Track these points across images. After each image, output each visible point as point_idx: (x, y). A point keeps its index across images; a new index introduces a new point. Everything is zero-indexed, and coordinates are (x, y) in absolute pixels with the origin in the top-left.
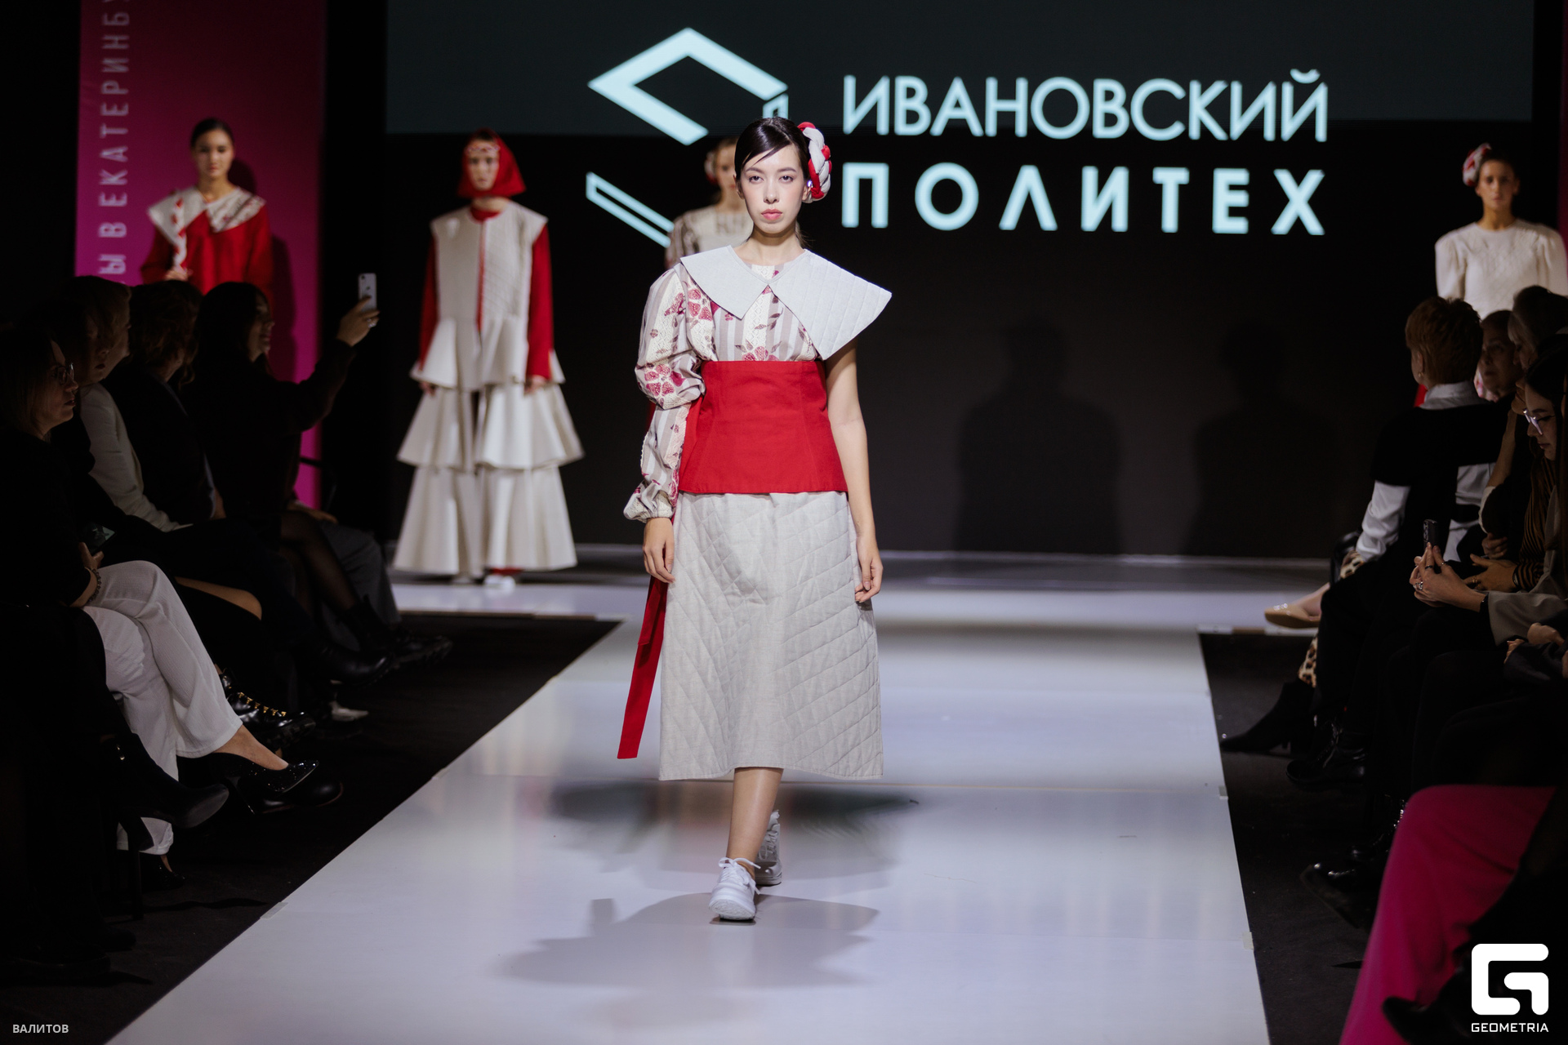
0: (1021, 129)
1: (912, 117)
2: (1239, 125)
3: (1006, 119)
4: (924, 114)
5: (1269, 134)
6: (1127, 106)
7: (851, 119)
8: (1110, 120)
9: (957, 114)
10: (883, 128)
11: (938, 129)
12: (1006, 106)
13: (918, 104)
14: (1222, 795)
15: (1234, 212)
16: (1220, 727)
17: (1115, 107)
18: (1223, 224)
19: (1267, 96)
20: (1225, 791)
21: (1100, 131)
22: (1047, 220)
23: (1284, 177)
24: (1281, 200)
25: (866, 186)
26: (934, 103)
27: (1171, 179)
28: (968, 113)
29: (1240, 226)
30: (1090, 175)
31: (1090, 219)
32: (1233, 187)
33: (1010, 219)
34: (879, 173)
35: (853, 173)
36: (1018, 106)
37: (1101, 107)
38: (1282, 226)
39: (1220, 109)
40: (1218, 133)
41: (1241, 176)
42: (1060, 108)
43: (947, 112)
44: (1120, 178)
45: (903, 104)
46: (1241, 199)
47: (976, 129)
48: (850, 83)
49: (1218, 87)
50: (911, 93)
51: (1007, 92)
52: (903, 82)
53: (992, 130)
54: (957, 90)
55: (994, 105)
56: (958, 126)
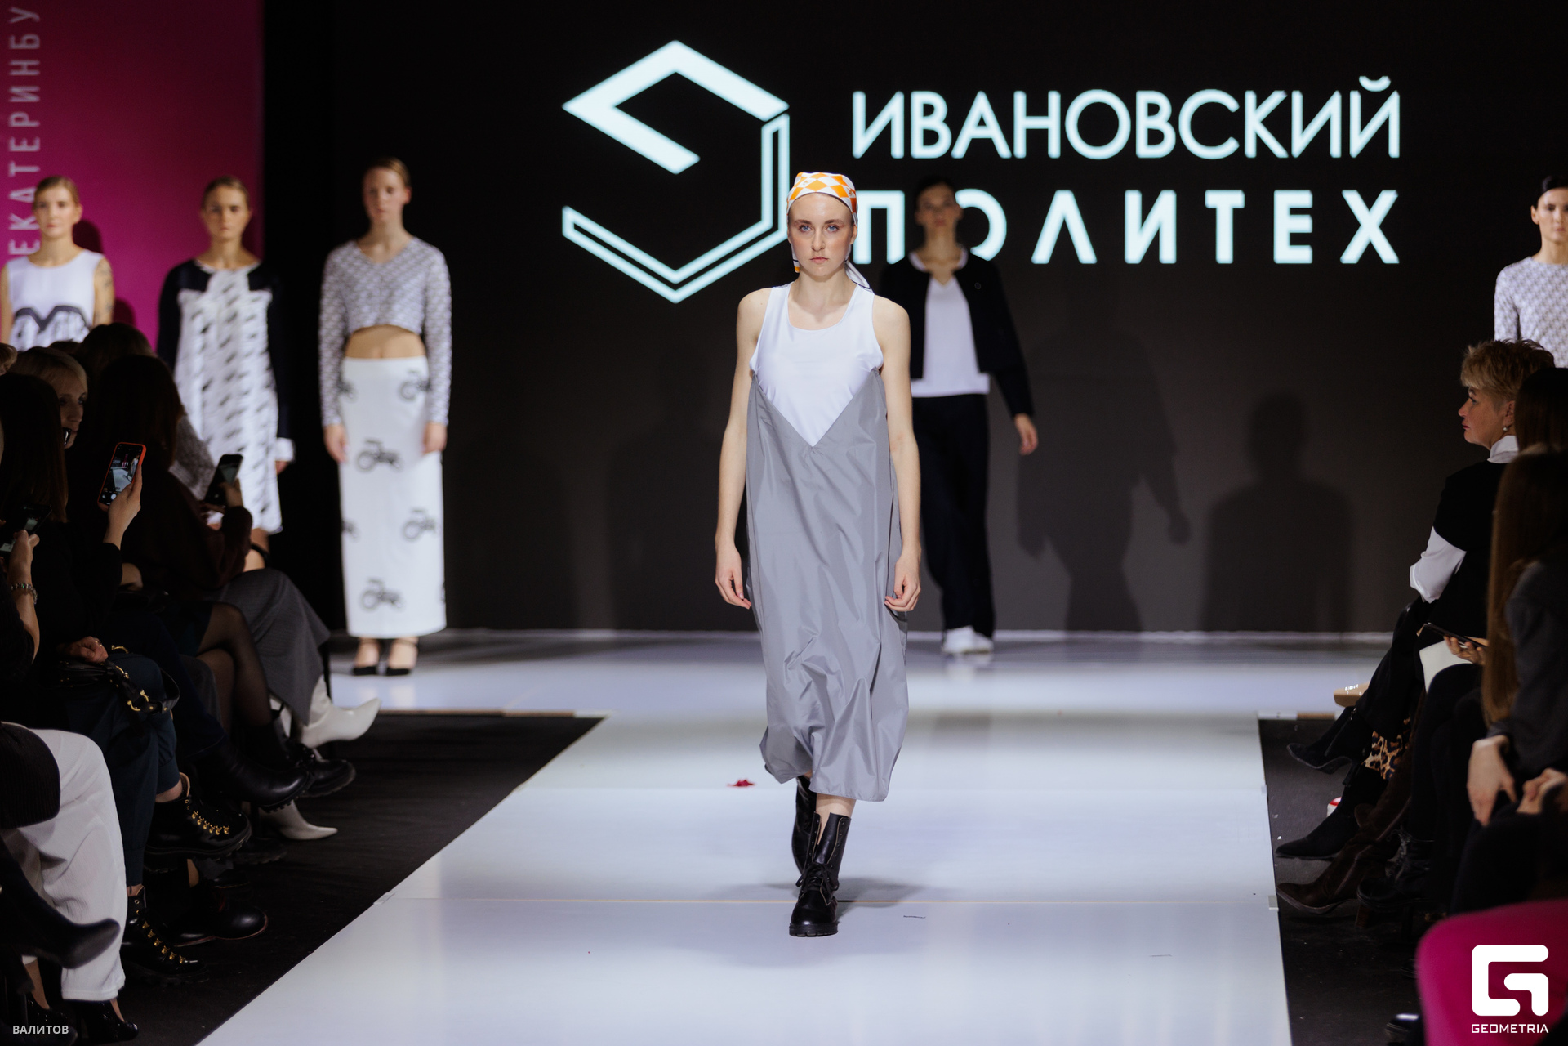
0: (1054, 150)
1: (930, 137)
2: (1301, 140)
3: (1037, 138)
4: (945, 133)
5: (1335, 150)
6: (1174, 121)
7: (862, 141)
8: (1155, 137)
9: (982, 133)
10: (897, 151)
11: (960, 151)
12: (1037, 123)
13: (937, 122)
15: (1296, 239)
17: (1161, 122)
18: (1286, 253)
19: (1333, 107)
21: (1144, 150)
22: (1086, 253)
23: (1353, 199)
24: (1353, 225)
25: (879, 217)
26: (955, 122)
27: (1225, 203)
28: (993, 131)
29: (1303, 255)
30: (1133, 200)
31: (1134, 252)
32: (1295, 211)
33: (1043, 253)
34: (893, 202)
35: (867, 202)
37: (1144, 123)
38: (1352, 254)
39: (1278, 123)
40: (1279, 151)
41: (1304, 199)
42: (1098, 124)
43: (970, 131)
44: (1167, 201)
45: (919, 123)
46: (1305, 224)
47: (1003, 150)
48: (859, 100)
49: (1277, 97)
50: (928, 110)
51: (1037, 107)
52: (920, 98)
53: (1021, 150)
54: (981, 105)
55: (1023, 122)
56: (983, 147)
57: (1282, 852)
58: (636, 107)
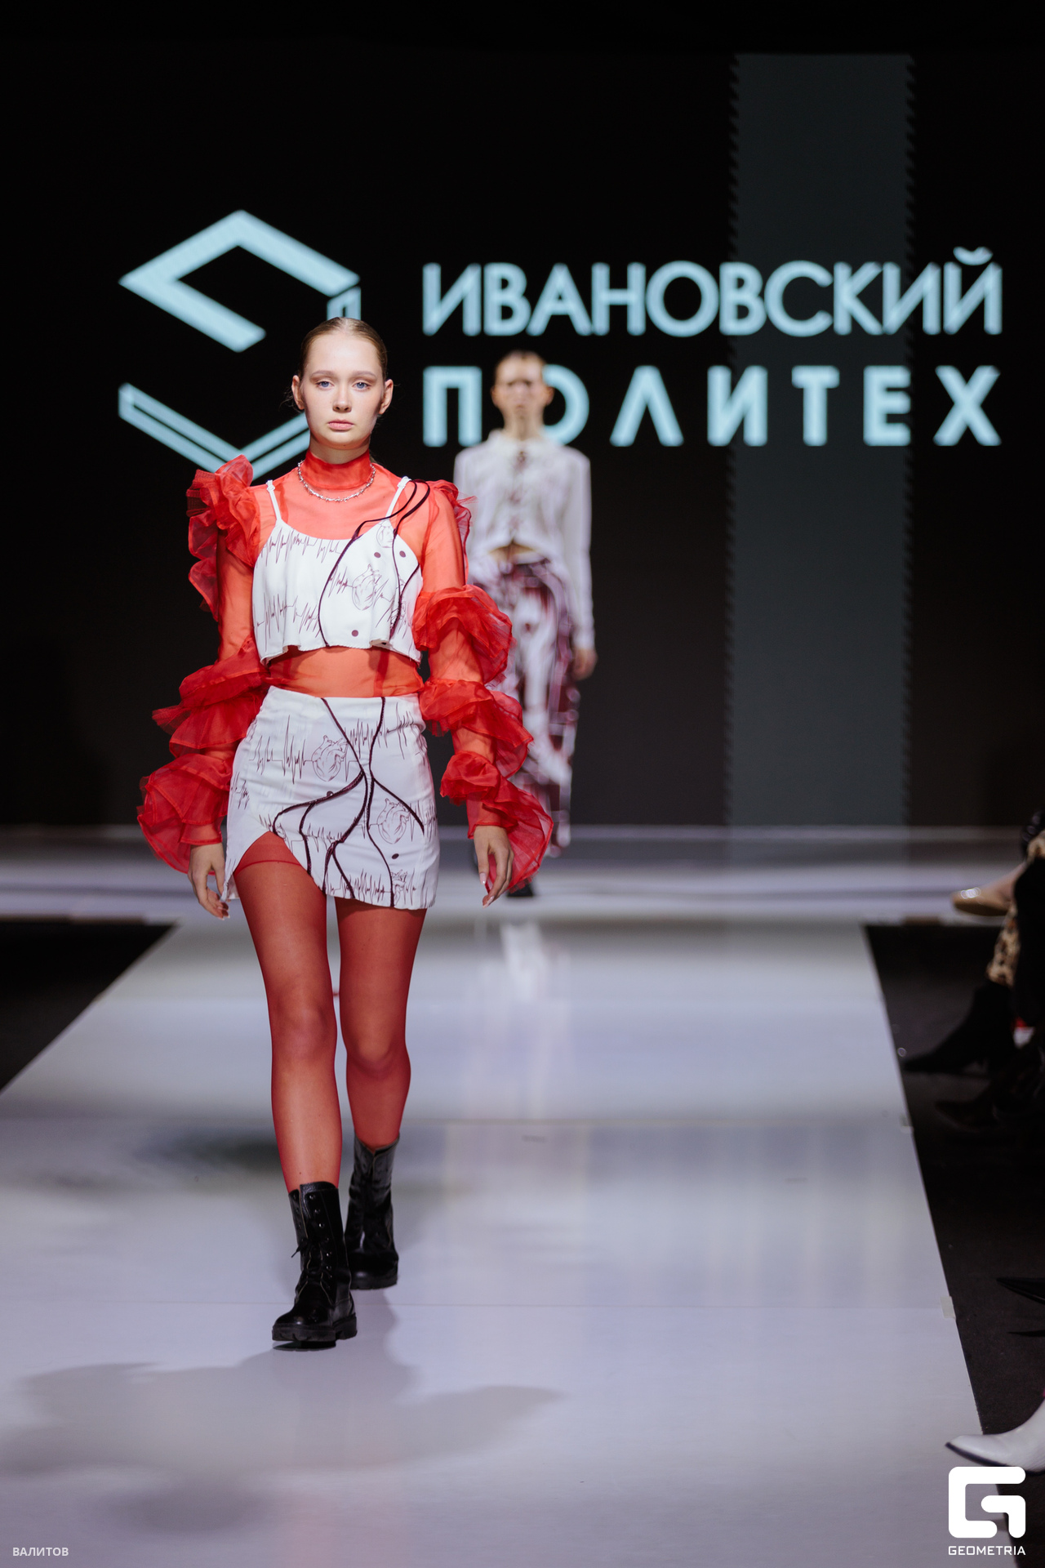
0: (636, 325)
1: (507, 312)
2: (895, 314)
3: (618, 313)
4: (521, 307)
5: (931, 325)
6: (762, 295)
7: (434, 317)
8: (743, 312)
9: (560, 309)
10: (471, 326)
11: (538, 326)
12: (618, 297)
13: (514, 297)
14: (905, 1125)
15: (892, 418)
16: (898, 1040)
17: (748, 297)
18: (882, 433)
19: (928, 280)
20: (907, 1120)
21: (732, 326)
22: (669, 432)
23: (949, 377)
24: (944, 404)
25: (453, 396)
26: (533, 294)
27: (816, 381)
28: (572, 306)
29: (898, 436)
30: (718, 378)
31: (720, 431)
32: (891, 390)
33: (624, 432)
34: (467, 379)
35: (437, 380)
36: (631, 297)
37: (732, 297)
38: (948, 434)
39: (872, 297)
40: (870, 324)
41: (899, 376)
42: (682, 299)
43: (548, 306)
44: (755, 381)
45: (496, 298)
46: (900, 404)
47: (582, 325)
48: (432, 275)
49: (868, 272)
50: (505, 284)
51: (618, 281)
52: (496, 271)
53: (601, 325)
54: (560, 279)
55: (604, 296)
56: (560, 322)
57: (909, 1067)
58: (199, 280)
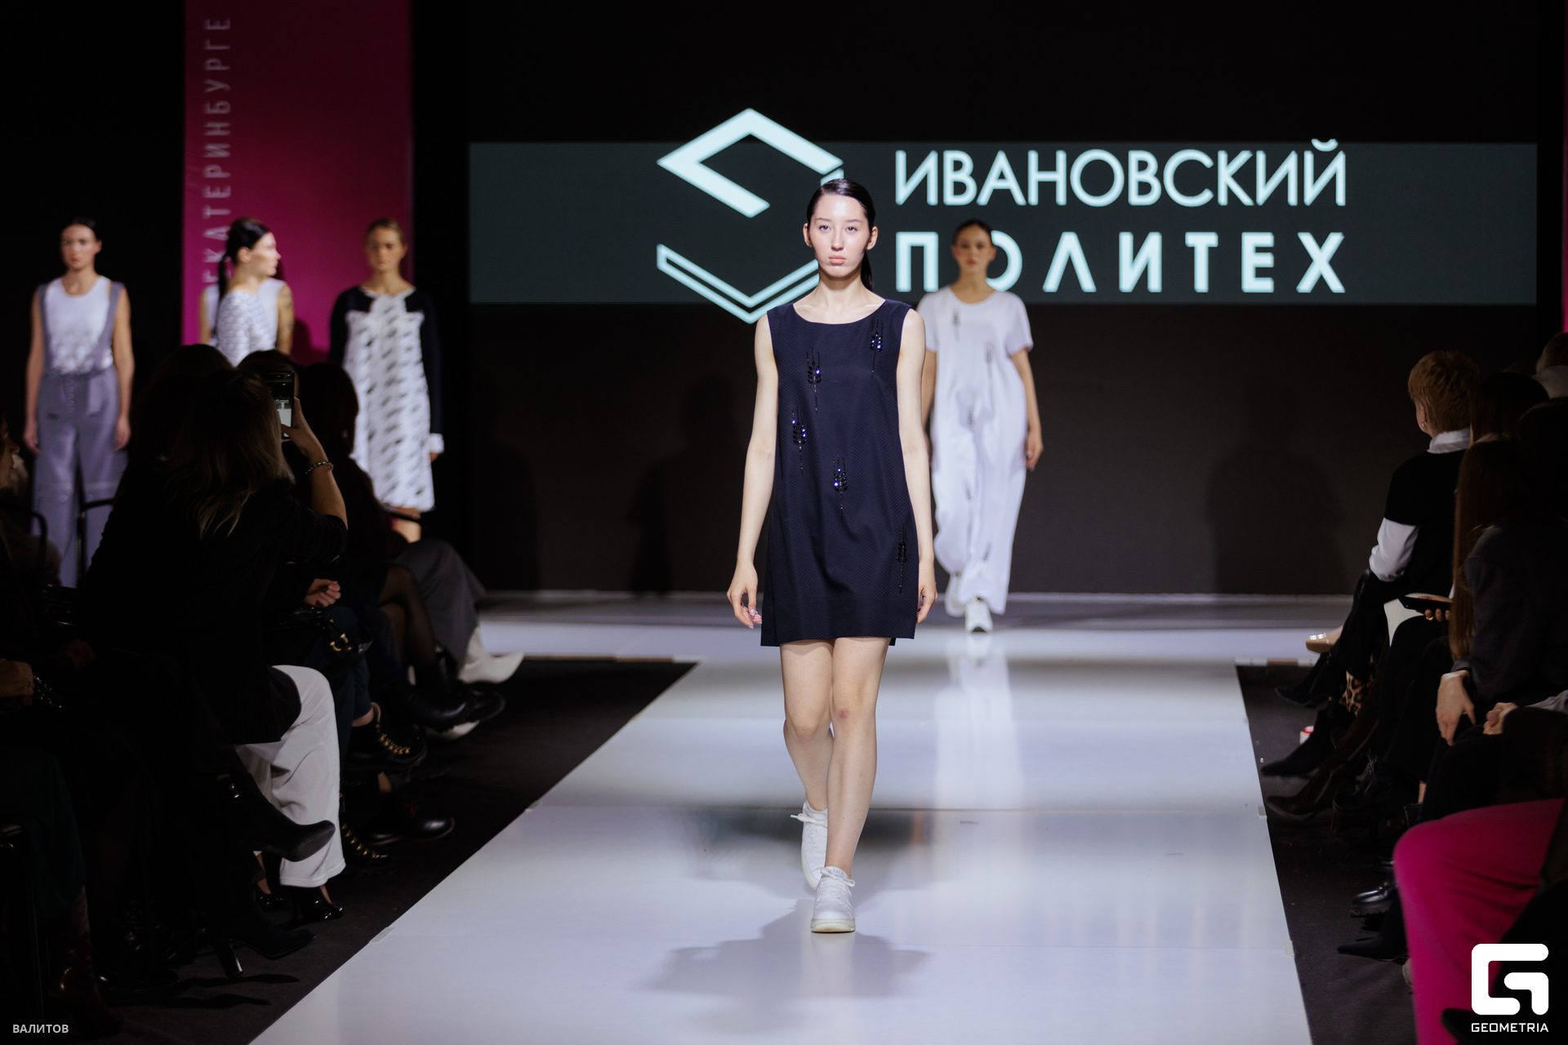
0: (1061, 198)
1: (960, 188)
2: (1264, 192)
3: (1047, 189)
4: (971, 185)
5: (1292, 199)
6: (1160, 175)
7: (903, 192)
8: (1144, 188)
9: (1002, 185)
10: (932, 199)
11: (984, 199)
12: (1047, 176)
13: (965, 176)
14: (1261, 814)
15: (1261, 272)
16: (1258, 753)
17: (1148, 176)
18: (1252, 284)
19: (1290, 164)
20: (1263, 810)
21: (1135, 199)
22: (1087, 283)
23: (1307, 239)
24: (1304, 261)
25: (917, 253)
26: (980, 176)
27: (1201, 242)
28: (1011, 184)
29: (1266, 285)
30: (1126, 240)
31: (1127, 281)
32: (1260, 250)
33: (1052, 283)
34: (929, 241)
35: (905, 241)
37: (1135, 176)
38: (1306, 285)
39: (1246, 177)
40: (1245, 199)
41: (1266, 239)
42: (1097, 178)
43: (992, 183)
44: (1154, 242)
45: (950, 177)
46: (1267, 260)
47: (1019, 199)
48: (901, 158)
49: (1244, 156)
50: (958, 166)
51: (1047, 164)
52: (951, 156)
53: (1034, 199)
54: (1001, 162)
55: (1036, 176)
56: (1003, 196)
57: (1265, 771)
58: (717, 163)
